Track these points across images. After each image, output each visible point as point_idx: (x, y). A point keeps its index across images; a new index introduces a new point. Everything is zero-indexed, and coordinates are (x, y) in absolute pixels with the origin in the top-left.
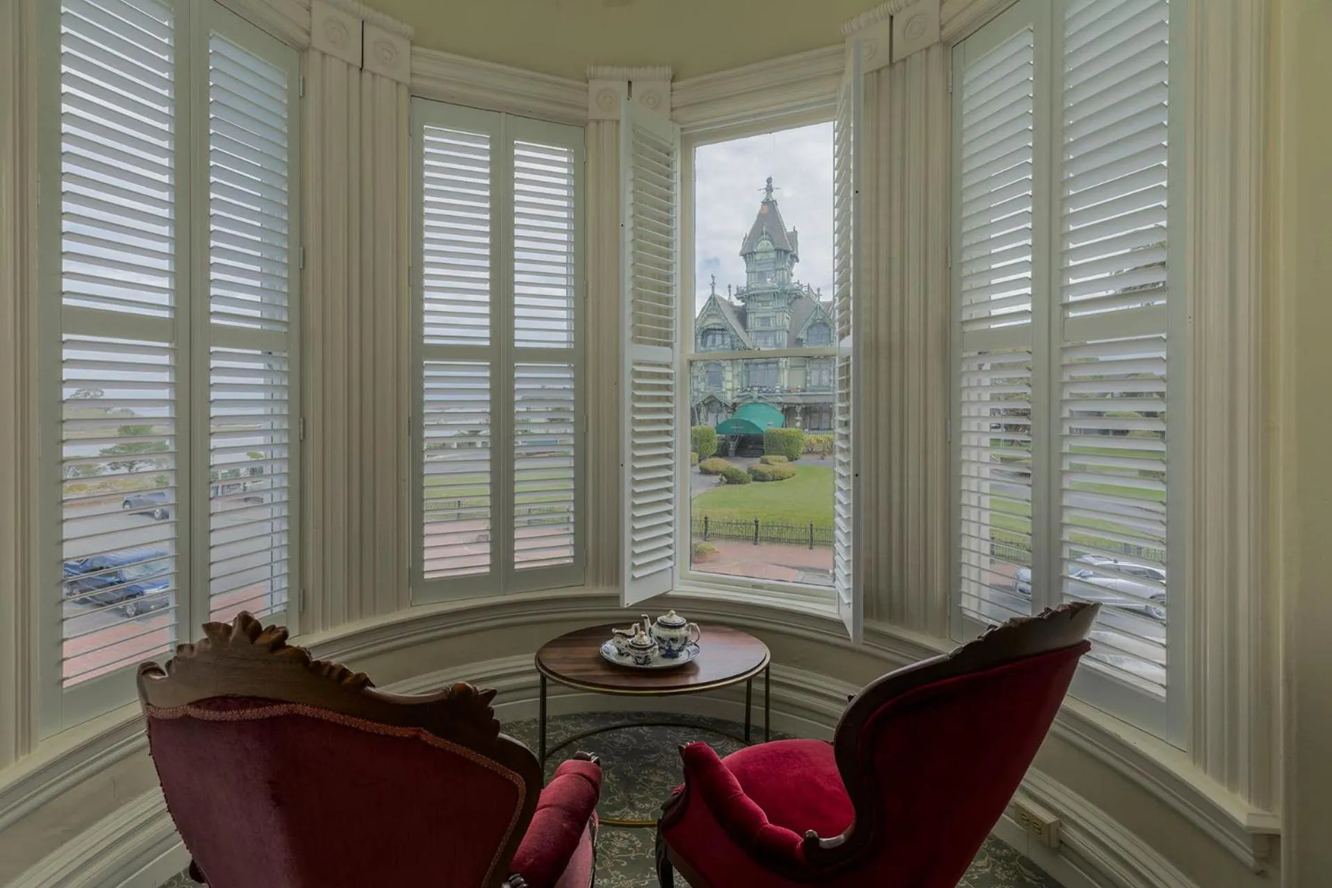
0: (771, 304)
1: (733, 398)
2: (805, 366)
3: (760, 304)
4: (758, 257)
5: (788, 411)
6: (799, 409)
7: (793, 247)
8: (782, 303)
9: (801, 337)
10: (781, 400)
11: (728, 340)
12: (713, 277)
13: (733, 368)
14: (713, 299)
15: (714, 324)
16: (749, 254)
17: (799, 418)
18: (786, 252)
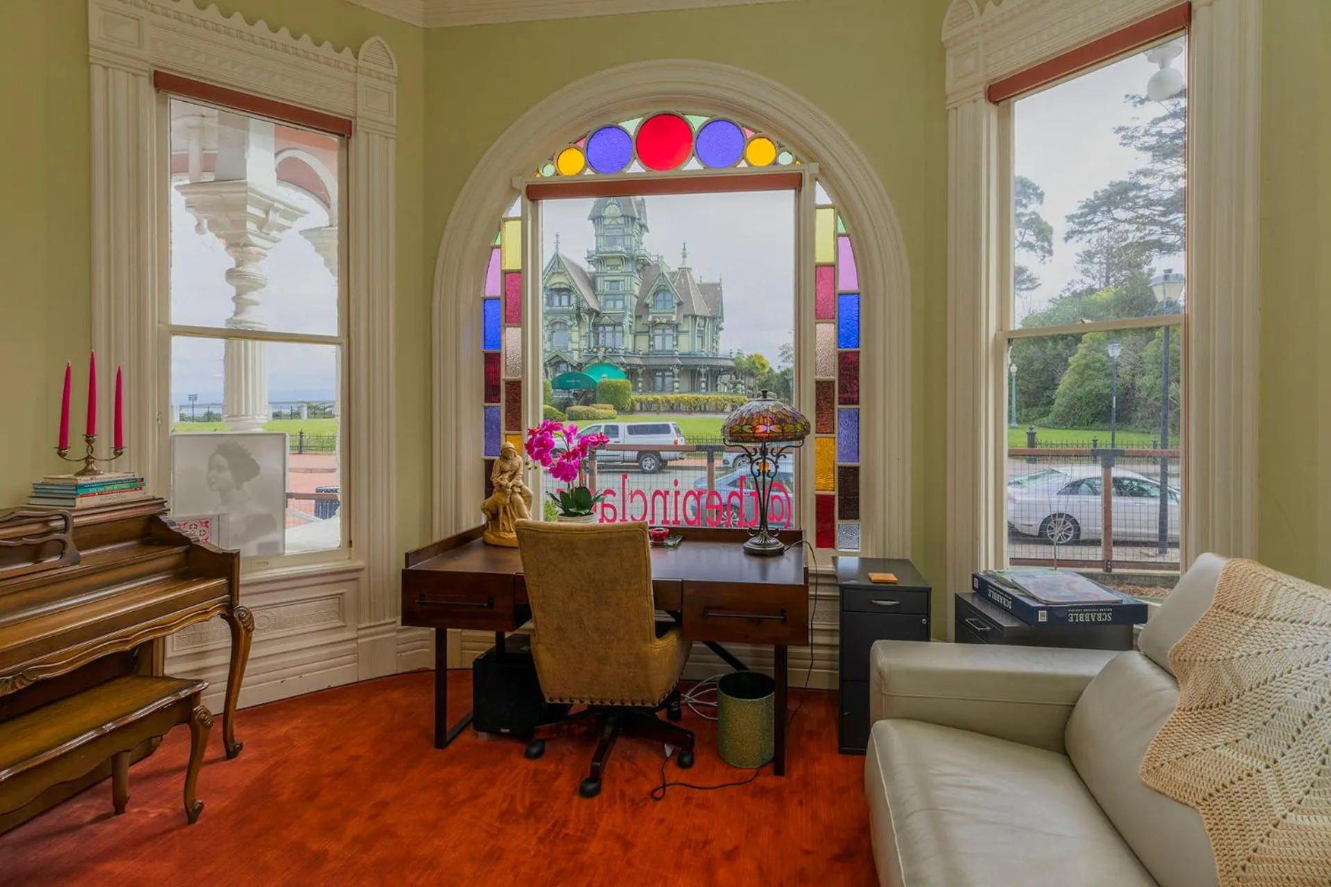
0: (620, 268)
1: (580, 358)
2: (648, 332)
3: (609, 268)
4: (607, 222)
5: (631, 373)
6: (640, 371)
7: (640, 214)
8: (629, 268)
9: (648, 302)
10: (624, 360)
11: (573, 300)
12: (557, 236)
13: (580, 328)
14: (557, 259)
15: (560, 283)
16: (598, 218)
17: (640, 379)
18: (633, 219)
